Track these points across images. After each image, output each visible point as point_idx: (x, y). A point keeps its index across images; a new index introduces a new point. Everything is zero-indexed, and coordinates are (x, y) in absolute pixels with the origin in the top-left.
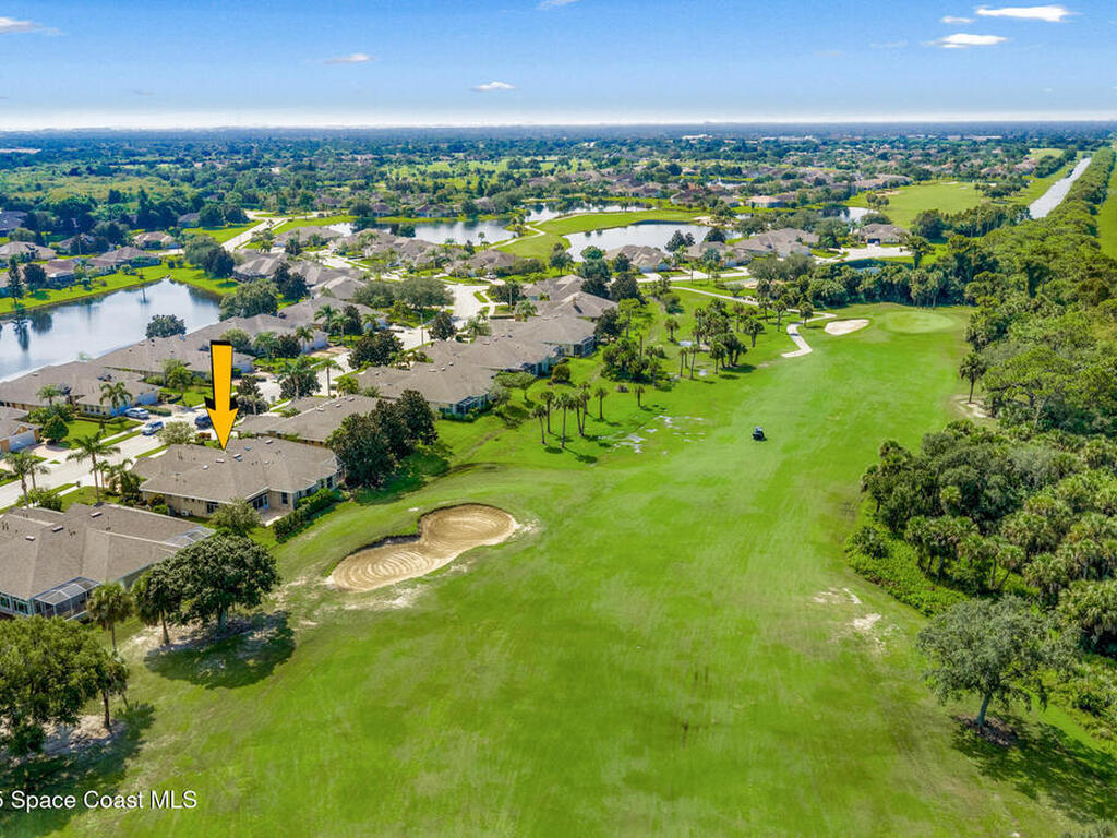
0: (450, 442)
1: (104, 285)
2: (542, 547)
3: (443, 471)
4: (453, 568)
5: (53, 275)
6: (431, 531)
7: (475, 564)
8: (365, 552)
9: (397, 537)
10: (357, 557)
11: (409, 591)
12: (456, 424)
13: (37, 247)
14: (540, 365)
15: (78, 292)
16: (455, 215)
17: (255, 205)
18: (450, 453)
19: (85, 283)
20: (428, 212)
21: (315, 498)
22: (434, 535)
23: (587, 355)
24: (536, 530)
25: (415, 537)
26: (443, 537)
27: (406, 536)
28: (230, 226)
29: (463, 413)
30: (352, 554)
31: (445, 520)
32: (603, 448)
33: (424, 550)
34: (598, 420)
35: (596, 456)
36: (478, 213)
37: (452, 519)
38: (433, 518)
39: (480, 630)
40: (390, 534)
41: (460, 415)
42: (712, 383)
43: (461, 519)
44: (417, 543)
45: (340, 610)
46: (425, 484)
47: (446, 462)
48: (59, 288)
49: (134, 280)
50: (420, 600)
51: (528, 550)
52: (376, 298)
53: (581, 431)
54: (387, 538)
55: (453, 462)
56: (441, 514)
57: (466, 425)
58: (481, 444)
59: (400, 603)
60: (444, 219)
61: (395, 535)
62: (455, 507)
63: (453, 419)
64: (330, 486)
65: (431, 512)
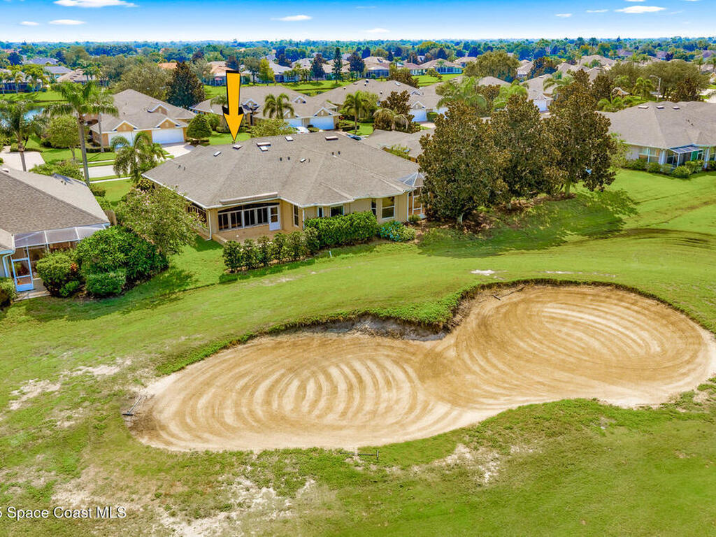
0: (637, 197)
6: (484, 324)
9: (388, 318)
18: (632, 211)
21: (337, 222)
25: (432, 328)
27: (410, 323)
30: (275, 332)
31: (536, 308)
40: (375, 309)
41: (670, 166)
43: (575, 315)
44: (428, 345)
47: (620, 220)
54: (365, 315)
55: (630, 223)
56: (533, 292)
57: (677, 182)
58: (692, 208)
61: (384, 313)
62: (576, 284)
63: (656, 171)
64: (388, 213)
65: (514, 284)
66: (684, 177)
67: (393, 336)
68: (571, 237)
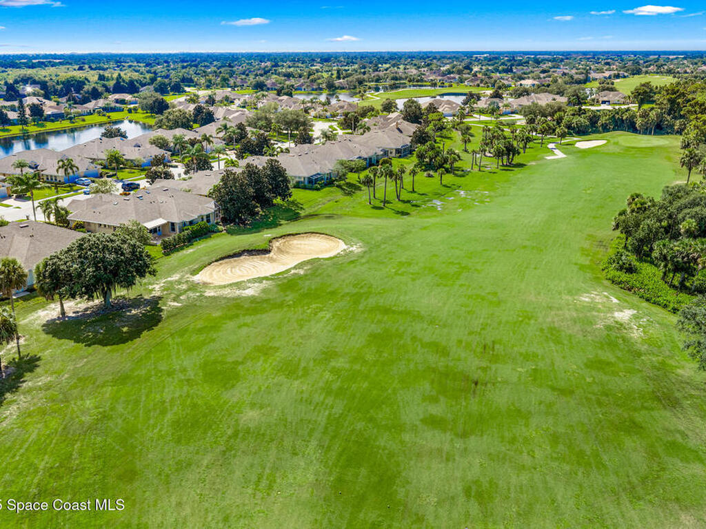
0: (301, 202)
1: (84, 120)
2: (363, 260)
3: (295, 217)
4: (293, 271)
5: (49, 113)
6: (278, 248)
7: (309, 269)
8: (227, 260)
9: (252, 250)
10: (221, 264)
11: (256, 285)
12: (308, 191)
13: (44, 100)
14: (370, 159)
15: (66, 124)
16: (321, 89)
17: (192, 84)
18: (301, 208)
19: (71, 119)
20: (303, 87)
21: (195, 227)
22: (280, 250)
23: (405, 156)
24: (360, 250)
25: (267, 251)
26: (287, 253)
27: (259, 250)
28: (173, 95)
29: (313, 183)
30: (217, 261)
31: (291, 242)
32: (414, 208)
33: (272, 260)
34: (411, 192)
35: (409, 212)
36: (337, 88)
37: (295, 242)
38: (281, 241)
39: (309, 311)
40: (247, 248)
41: (310, 185)
42: (494, 173)
43: (303, 242)
44: (267, 256)
45: (201, 295)
46: (281, 225)
47: (298, 213)
48: (53, 121)
49: (104, 119)
50: (264, 291)
51: (352, 262)
52: (260, 123)
53: (398, 197)
54: (244, 251)
55: (302, 213)
56: (288, 239)
57: (315, 192)
58: (324, 204)
59: (249, 292)
60: (313, 92)
61: (250, 249)
62: (300, 234)
63: (305, 188)
64: (208, 221)
65: (281, 237)
66: (318, 189)
67: (255, 255)
68: (283, 222)
